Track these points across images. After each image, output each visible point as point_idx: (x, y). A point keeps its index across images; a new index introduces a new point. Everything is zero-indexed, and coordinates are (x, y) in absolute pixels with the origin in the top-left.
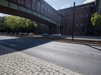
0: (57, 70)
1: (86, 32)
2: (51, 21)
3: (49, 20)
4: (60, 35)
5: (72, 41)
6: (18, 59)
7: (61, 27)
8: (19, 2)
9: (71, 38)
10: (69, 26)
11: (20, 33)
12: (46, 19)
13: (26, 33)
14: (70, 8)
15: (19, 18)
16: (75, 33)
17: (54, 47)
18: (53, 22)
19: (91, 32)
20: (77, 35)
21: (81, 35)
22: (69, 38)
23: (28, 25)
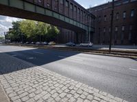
0: (90, 92)
2: (78, 25)
3: (75, 23)
4: (91, 44)
5: (109, 53)
7: (92, 33)
9: (108, 49)
11: (38, 43)
12: (71, 22)
13: (45, 43)
15: (36, 22)
16: (113, 42)
17: (84, 61)
18: (81, 26)
20: (116, 44)
21: (122, 44)
22: (105, 49)
23: (47, 32)
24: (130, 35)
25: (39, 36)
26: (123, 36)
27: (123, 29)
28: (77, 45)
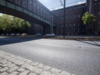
1: (79, 32)
2: (45, 21)
7: (54, 27)
23: (20, 25)
25: (13, 28)
27: (74, 25)
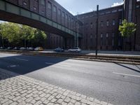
0: (78, 99)
1: (113, 45)
3: (63, 29)
4: (79, 50)
6: (22, 86)
8: (20, 4)
9: (95, 54)
10: (91, 37)
11: (23, 48)
13: (30, 48)
14: (92, 13)
15: (20, 26)
16: (99, 47)
17: (72, 67)
19: (119, 45)
20: (102, 50)
21: (107, 49)
22: (92, 54)
23: (33, 36)
24: (113, 41)
25: (23, 41)
26: (107, 42)
27: (107, 36)
28: (66, 51)
